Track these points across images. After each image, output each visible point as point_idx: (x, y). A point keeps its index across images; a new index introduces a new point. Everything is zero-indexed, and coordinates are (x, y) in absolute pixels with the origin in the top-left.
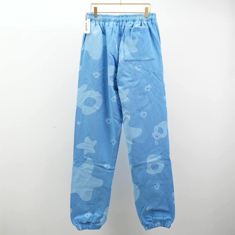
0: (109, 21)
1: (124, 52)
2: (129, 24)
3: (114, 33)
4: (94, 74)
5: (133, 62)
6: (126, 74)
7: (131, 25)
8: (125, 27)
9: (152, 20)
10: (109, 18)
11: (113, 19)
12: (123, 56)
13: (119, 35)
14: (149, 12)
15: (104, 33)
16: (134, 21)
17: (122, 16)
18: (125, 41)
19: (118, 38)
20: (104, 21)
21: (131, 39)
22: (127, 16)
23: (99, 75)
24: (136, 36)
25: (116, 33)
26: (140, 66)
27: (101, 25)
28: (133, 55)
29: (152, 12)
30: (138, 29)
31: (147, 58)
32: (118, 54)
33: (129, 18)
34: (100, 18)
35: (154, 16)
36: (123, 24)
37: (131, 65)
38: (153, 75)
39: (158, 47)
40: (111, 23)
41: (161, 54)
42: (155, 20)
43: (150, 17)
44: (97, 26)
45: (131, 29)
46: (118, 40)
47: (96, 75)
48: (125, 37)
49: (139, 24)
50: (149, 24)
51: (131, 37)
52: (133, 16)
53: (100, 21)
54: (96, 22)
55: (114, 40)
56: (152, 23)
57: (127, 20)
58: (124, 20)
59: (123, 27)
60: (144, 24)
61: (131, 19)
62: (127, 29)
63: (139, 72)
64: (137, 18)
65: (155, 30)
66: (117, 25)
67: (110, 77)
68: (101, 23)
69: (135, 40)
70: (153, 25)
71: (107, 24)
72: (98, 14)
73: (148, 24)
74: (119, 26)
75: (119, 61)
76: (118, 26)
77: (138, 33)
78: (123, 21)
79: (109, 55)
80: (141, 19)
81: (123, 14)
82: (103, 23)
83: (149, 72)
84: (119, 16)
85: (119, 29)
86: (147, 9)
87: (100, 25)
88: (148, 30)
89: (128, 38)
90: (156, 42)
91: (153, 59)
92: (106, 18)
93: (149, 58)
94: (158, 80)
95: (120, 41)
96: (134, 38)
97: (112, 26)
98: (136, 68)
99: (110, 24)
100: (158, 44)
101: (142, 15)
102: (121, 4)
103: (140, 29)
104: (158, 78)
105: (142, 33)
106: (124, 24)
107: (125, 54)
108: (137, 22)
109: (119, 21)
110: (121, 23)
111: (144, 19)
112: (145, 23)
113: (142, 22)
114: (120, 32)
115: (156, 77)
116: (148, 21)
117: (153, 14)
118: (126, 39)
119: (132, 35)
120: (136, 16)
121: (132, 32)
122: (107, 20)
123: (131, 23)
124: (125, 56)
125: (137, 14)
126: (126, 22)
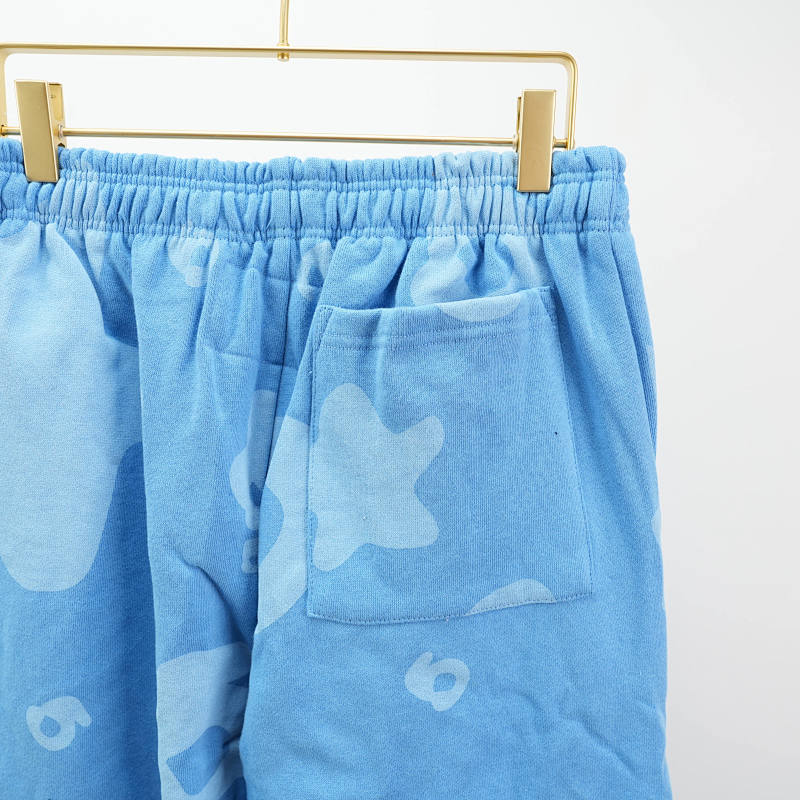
0: (172, 218)
1: (311, 527)
2: (360, 262)
3: (210, 351)
4: (34, 716)
5: (387, 633)
6: (327, 737)
7: (371, 276)
8: (316, 280)
9: (582, 219)
10: (171, 193)
11: (209, 210)
12: (298, 568)
13: (266, 350)
14: (558, 133)
15: (121, 324)
16: (411, 226)
17: (294, 177)
18: (321, 422)
19: (258, 387)
20: (125, 218)
21: (376, 424)
22: (339, 176)
23: (86, 720)
25: (234, 343)
26: (458, 666)
27: (97, 261)
28: (387, 565)
29: (586, 139)
30: (441, 329)
31: (521, 589)
33: (364, 195)
34: (79, 190)
35: (601, 187)
36: (307, 261)
37: (366, 666)
38: (575, 728)
39: (629, 479)
40: (188, 246)
41: (656, 547)
42: (618, 217)
43: (565, 193)
44: (53, 271)
45: (374, 323)
46: (259, 404)
47: (51, 727)
48: (319, 379)
50: (552, 256)
51: (371, 396)
52: (394, 174)
53: (82, 216)
54: (50, 228)
55: (207, 420)
56: (583, 249)
57: (346, 217)
58: (312, 213)
59: (302, 286)
60: (510, 259)
61: (378, 210)
62: (335, 317)
63: (443, 719)
64: (442, 198)
65: (609, 321)
66: (244, 261)
67: (181, 764)
68: (94, 237)
69: (409, 436)
70: (594, 269)
71: (145, 249)
73: (541, 256)
74: (266, 273)
75: (265, 620)
76: (252, 271)
77: (446, 366)
78: (298, 225)
79: (167, 570)
80: (475, 204)
81: (303, 153)
82: (117, 237)
83: (535, 704)
84: (263, 176)
85: (268, 294)
86: (534, 108)
87: (83, 253)
90: (614, 433)
91: (584, 595)
92: (142, 190)
93: (540, 590)
94: (620, 767)
95: (277, 409)
96: (399, 417)
98: (420, 684)
99: (175, 257)
100: (633, 453)
101: (489, 168)
102: (283, 54)
103: (467, 324)
104: (619, 754)
105: (481, 364)
106: (315, 256)
107: (318, 558)
108: (436, 238)
109: (263, 227)
110: (282, 244)
111: (514, 205)
112: (518, 242)
113: (490, 240)
114: (279, 333)
115: (603, 751)
116: (543, 224)
117: (596, 159)
118: (325, 410)
119: (387, 384)
120: (427, 173)
121: (380, 353)
122: (149, 214)
123: (374, 254)
124: (311, 568)
125: (435, 152)
126: (334, 240)
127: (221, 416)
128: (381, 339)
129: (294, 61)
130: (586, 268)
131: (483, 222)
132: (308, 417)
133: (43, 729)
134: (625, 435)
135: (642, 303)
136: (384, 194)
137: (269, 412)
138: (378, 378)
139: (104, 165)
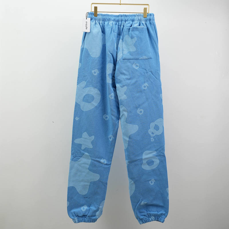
0: (109, 20)
1: (123, 50)
2: (128, 24)
3: (113, 32)
4: (93, 71)
5: (131, 60)
6: (124, 72)
7: (129, 25)
8: (124, 26)
9: (150, 20)
10: (109, 17)
11: (113, 19)
12: (122, 54)
13: (118, 34)
14: (148, 12)
15: (103, 31)
16: (133, 21)
17: (121, 16)
18: (124, 40)
19: (117, 37)
20: (104, 20)
21: (130, 38)
22: (126, 16)
23: (98, 72)
24: (135, 35)
25: (115, 32)
26: (138, 64)
27: (101, 24)
28: (131, 53)
29: (150, 12)
30: (136, 29)
31: (145, 57)
32: (117, 52)
33: (128, 18)
34: (100, 17)
35: (152, 17)
36: (122, 24)
37: (129, 64)
38: (150, 73)
39: (155, 46)
40: (111, 22)
41: (158, 54)
42: (154, 20)
43: (148, 17)
44: (96, 25)
45: (130, 28)
46: (117, 39)
47: (95, 73)
48: (124, 35)
49: (138, 24)
50: (147, 24)
51: (129, 36)
52: (131, 16)
53: (99, 20)
54: (96, 21)
56: (150, 23)
57: (126, 20)
58: (123, 19)
59: (122, 27)
60: (143, 24)
61: (130, 19)
62: (125, 29)
63: (136, 70)
64: (136, 18)
65: (153, 30)
66: (116, 24)
67: (109, 75)
68: (101, 22)
71: (106, 23)
72: (98, 13)
73: (146, 24)
74: (118, 26)
75: (118, 60)
76: (117, 25)
77: (137, 33)
78: (122, 21)
79: (108, 54)
80: (139, 18)
81: (122, 14)
82: (103, 22)
83: (146, 70)
84: (118, 16)
85: (118, 28)
86: (145, 9)
88: (146, 30)
89: (127, 38)
90: (154, 41)
91: (151, 58)
92: (106, 17)
93: (146, 57)
94: (155, 78)
96: (132, 38)
97: (111, 25)
98: (134, 66)
99: (109, 24)
101: (141, 15)
102: (120, 4)
103: (138, 28)
105: (140, 33)
107: (124, 53)
108: (136, 22)
109: (118, 21)
110: (120, 22)
111: (143, 19)
112: (144, 22)
113: (141, 22)
114: (119, 32)
115: (153, 76)
116: (146, 21)
117: (151, 14)
118: (124, 38)
119: (131, 34)
120: (135, 16)
121: (130, 31)
122: (107, 19)
123: (130, 23)
124: (123, 54)
125: (135, 14)
126: (125, 22)
127: (114, 39)
128: (131, 30)
129: (121, 5)
130: (150, 25)
131: (140, 20)
132: (123, 39)
133: (94, 72)
134: (155, 42)
135: (156, 28)
136: (130, 18)
137: (118, 40)
138: (130, 34)
139: (102, 15)
